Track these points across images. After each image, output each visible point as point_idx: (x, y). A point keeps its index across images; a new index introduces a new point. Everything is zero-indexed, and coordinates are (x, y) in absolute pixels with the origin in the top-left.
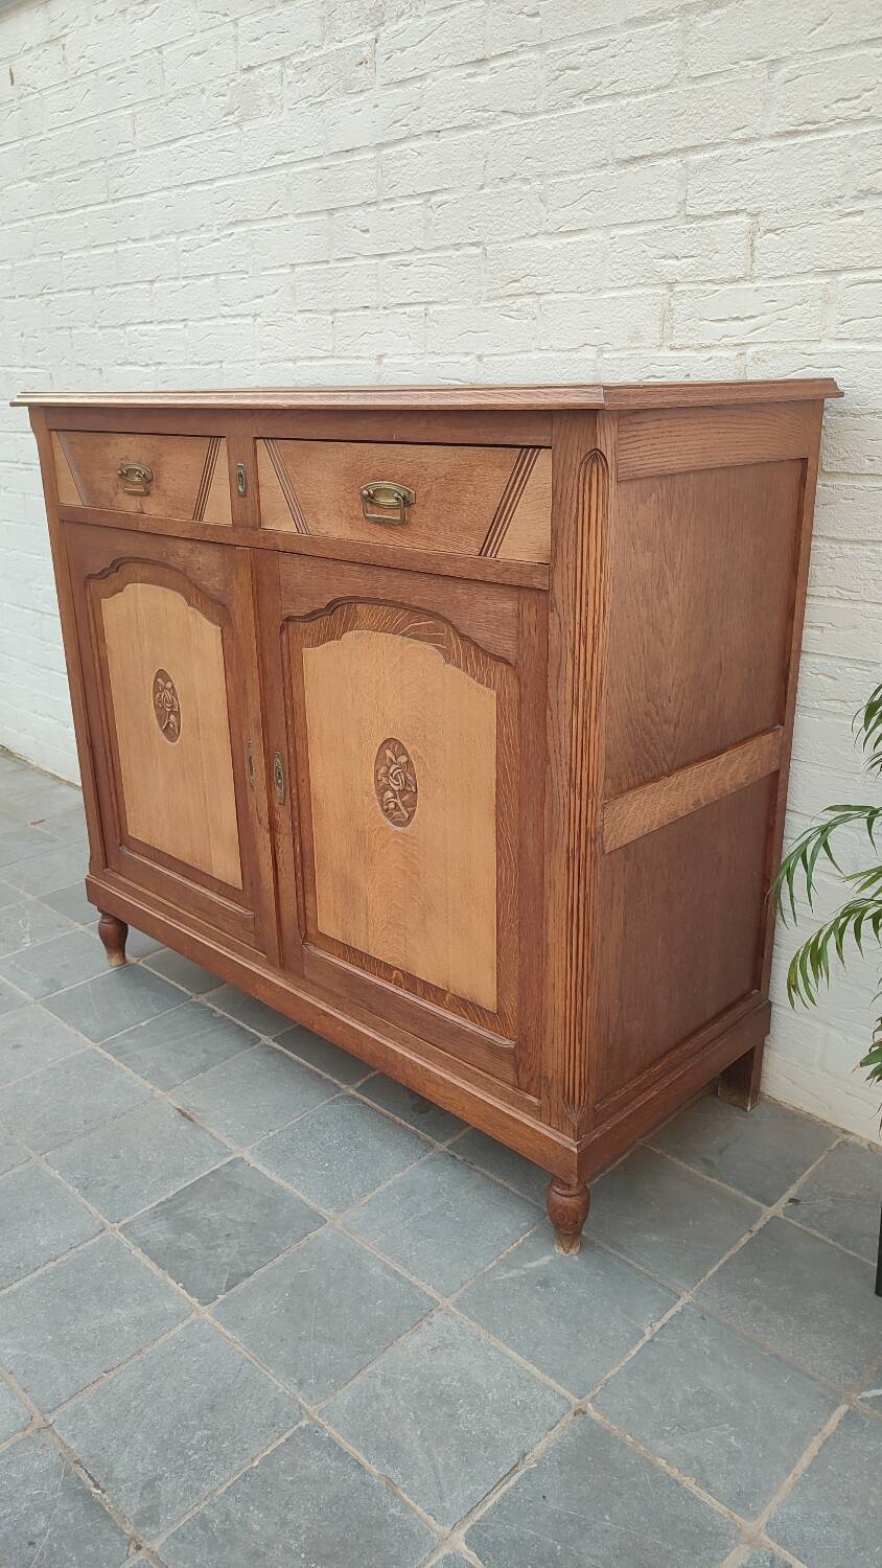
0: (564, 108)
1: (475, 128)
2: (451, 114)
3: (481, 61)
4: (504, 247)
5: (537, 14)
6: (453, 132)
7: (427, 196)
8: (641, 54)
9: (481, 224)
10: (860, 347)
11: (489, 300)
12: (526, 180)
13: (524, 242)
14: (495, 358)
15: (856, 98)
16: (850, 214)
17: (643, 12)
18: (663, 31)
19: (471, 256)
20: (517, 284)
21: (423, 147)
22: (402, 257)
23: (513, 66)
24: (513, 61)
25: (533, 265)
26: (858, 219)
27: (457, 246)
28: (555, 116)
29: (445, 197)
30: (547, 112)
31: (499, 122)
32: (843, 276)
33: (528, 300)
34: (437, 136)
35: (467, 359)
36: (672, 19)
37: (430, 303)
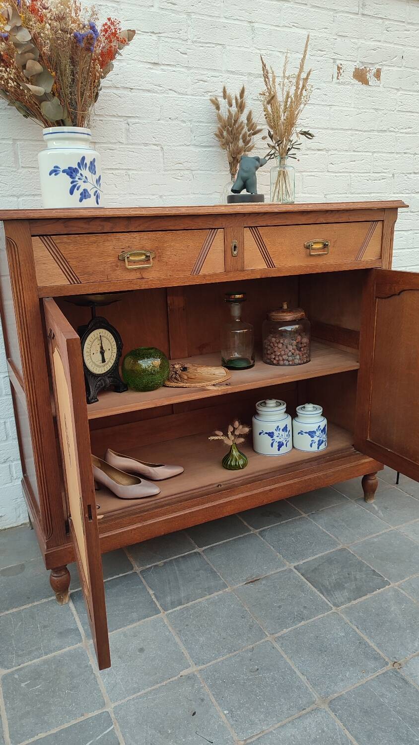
0: (201, 96)
1: (154, 92)
2: (140, 82)
3: (155, 63)
4: (173, 148)
5: (186, 54)
6: (141, 91)
7: (125, 118)
8: (233, 84)
9: (158, 136)
10: (310, 196)
11: (166, 170)
12: (184, 122)
13: (182, 147)
14: (170, 197)
15: (305, 120)
16: (305, 154)
17: (233, 70)
18: (242, 79)
19: (155, 150)
20: (180, 165)
21: (123, 94)
22: (110, 145)
23: (174, 71)
24: (174, 69)
25: (189, 158)
26: (307, 156)
27: (146, 144)
28: (197, 98)
29: (137, 120)
30: (192, 95)
31: (168, 93)
32: (304, 174)
33: (186, 172)
34: (131, 91)
35: (154, 197)
36: (245, 76)
37: (129, 169)
